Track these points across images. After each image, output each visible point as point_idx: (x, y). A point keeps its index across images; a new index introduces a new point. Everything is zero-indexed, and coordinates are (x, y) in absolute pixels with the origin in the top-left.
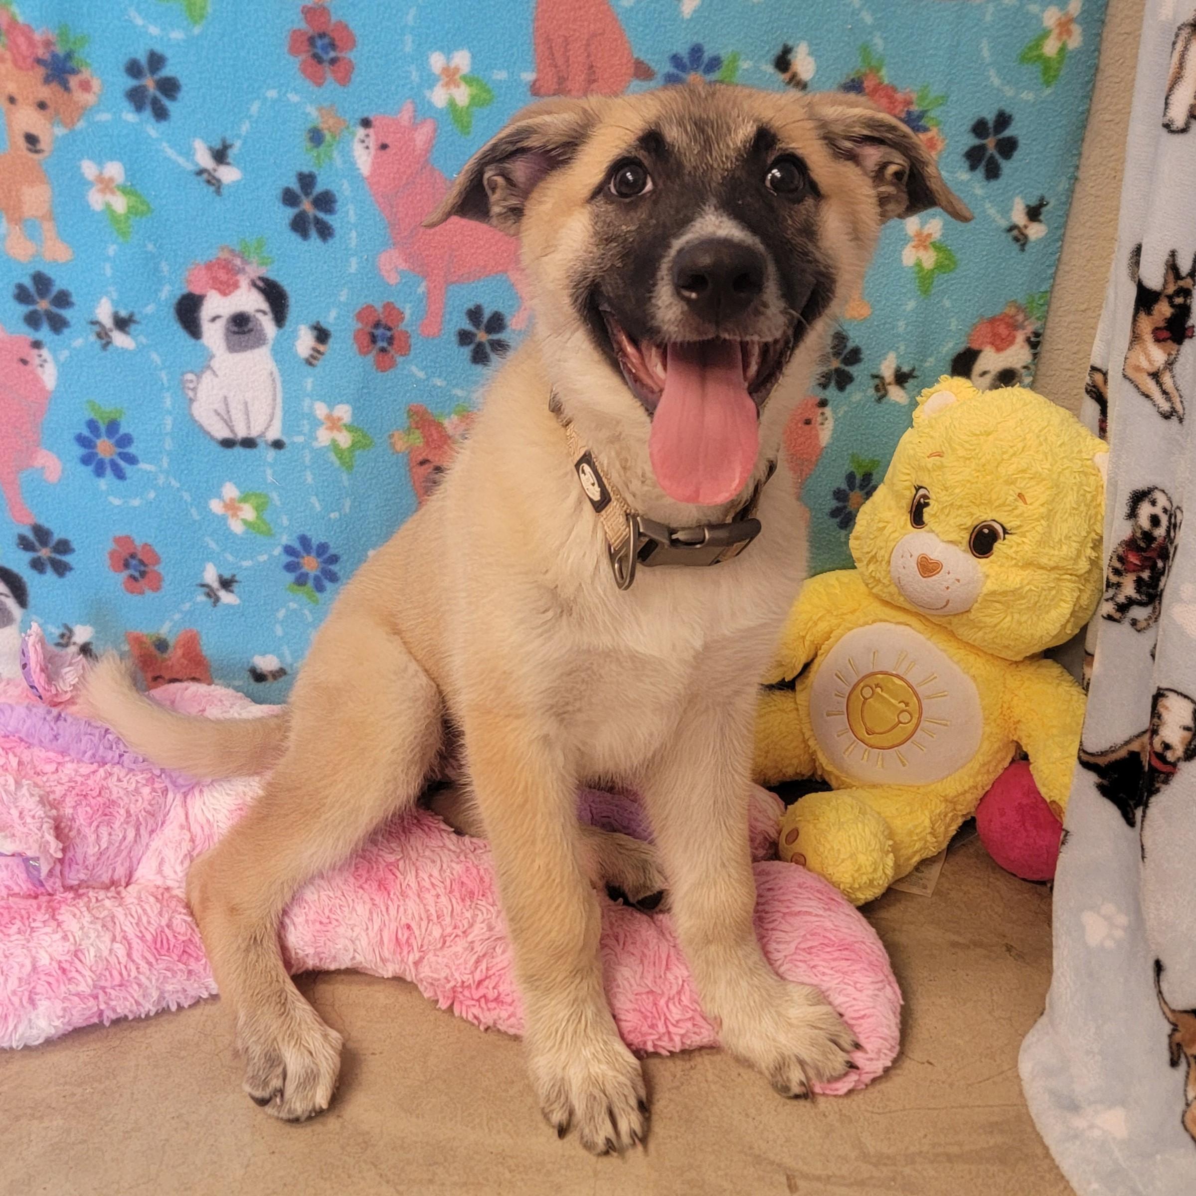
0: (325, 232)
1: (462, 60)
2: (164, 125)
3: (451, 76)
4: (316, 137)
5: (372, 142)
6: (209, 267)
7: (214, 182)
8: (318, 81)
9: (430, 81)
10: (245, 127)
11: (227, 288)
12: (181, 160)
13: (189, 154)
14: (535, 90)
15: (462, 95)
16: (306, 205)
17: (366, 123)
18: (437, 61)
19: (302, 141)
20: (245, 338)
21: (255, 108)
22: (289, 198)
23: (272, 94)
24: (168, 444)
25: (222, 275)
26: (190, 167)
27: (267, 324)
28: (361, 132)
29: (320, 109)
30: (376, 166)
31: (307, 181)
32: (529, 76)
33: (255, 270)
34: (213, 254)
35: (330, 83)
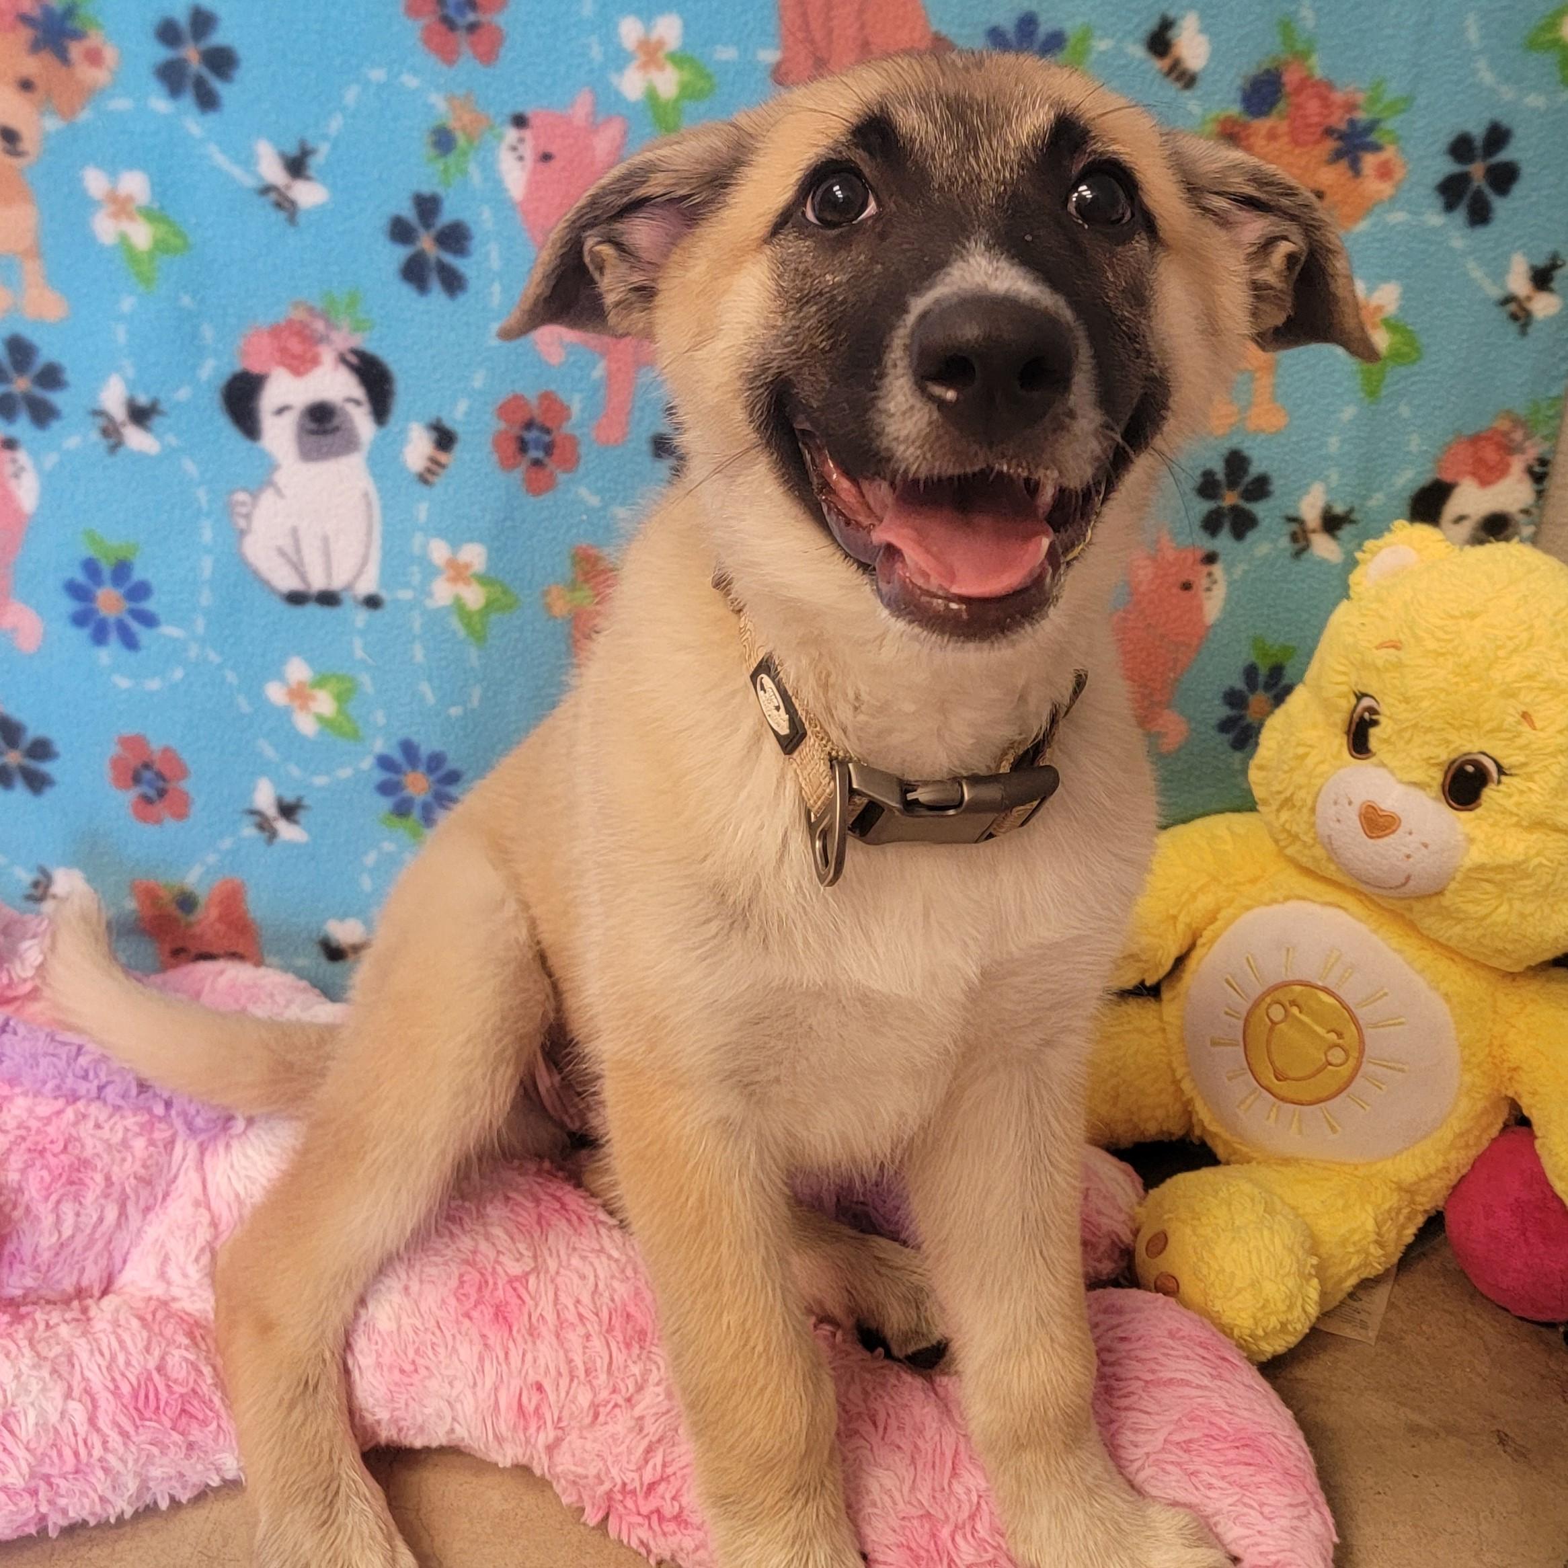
0: (453, 283)
1: (669, 29)
2: (212, 118)
3: (650, 53)
4: (443, 141)
5: (528, 150)
6: (276, 332)
7: (285, 205)
8: (448, 56)
9: (618, 59)
10: (336, 124)
11: (300, 364)
12: (237, 172)
13: (248, 161)
14: (780, 76)
15: (668, 82)
16: (426, 243)
17: (520, 121)
18: (630, 30)
19: (422, 148)
20: (327, 440)
21: (351, 95)
22: (400, 231)
23: (378, 75)
24: (206, 598)
25: (295, 345)
26: (250, 182)
27: (361, 420)
28: (512, 134)
29: (450, 99)
30: (534, 185)
31: (427, 206)
32: (770, 56)
33: (345, 339)
34: (282, 313)
35: (467, 62)
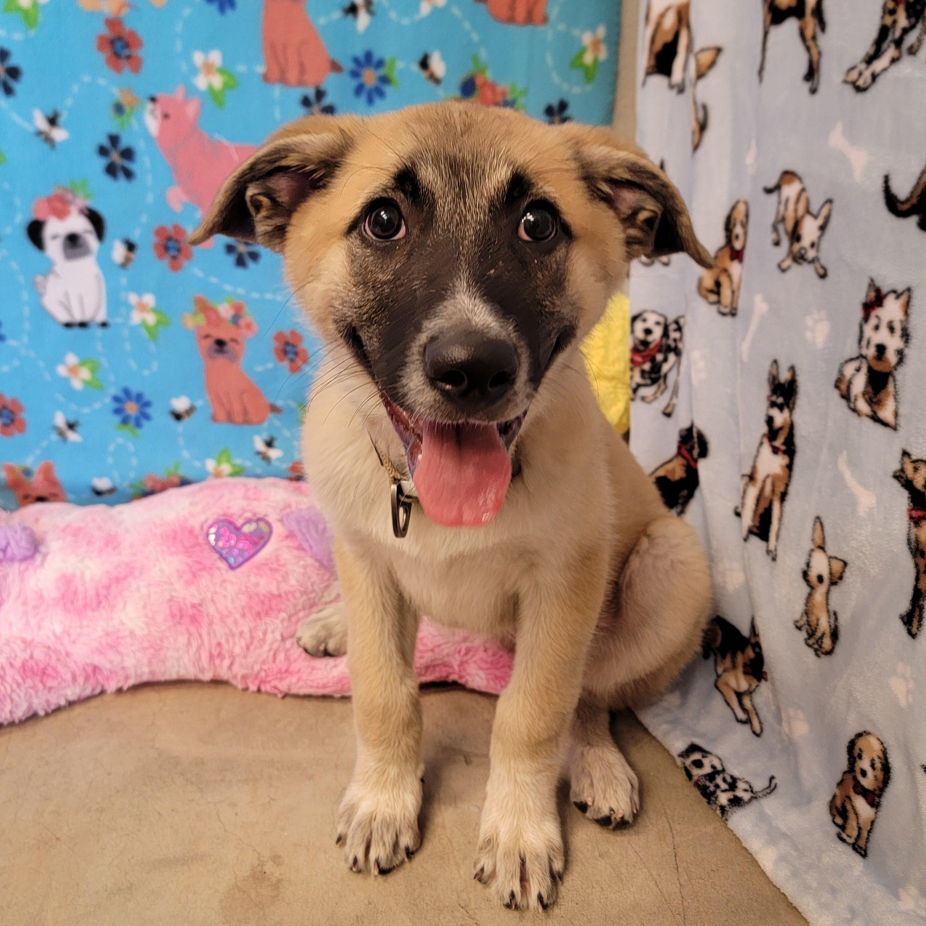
0: (129, 174)
1: (216, 57)
2: (12, 100)
3: (208, 68)
4: (119, 109)
5: (158, 113)
6: (50, 200)
7: (48, 140)
8: (118, 69)
9: (194, 71)
10: (69, 102)
11: (61, 214)
12: (26, 125)
13: (30, 119)
14: (266, 78)
15: (217, 81)
16: (115, 157)
17: (153, 100)
18: (198, 58)
19: (110, 112)
20: (77, 251)
21: (76, 88)
22: (103, 151)
23: (87, 79)
24: (27, 326)
25: (59, 205)
26: (31, 129)
27: (91, 240)
28: (149, 106)
29: (122, 91)
30: (162, 130)
31: (114, 139)
32: (261, 69)
33: (82, 202)
34: (52, 191)
35: (127, 72)
